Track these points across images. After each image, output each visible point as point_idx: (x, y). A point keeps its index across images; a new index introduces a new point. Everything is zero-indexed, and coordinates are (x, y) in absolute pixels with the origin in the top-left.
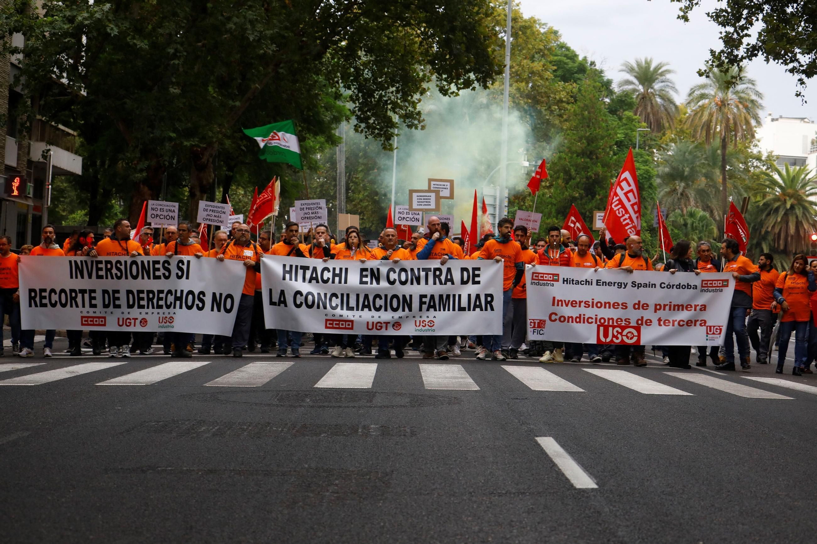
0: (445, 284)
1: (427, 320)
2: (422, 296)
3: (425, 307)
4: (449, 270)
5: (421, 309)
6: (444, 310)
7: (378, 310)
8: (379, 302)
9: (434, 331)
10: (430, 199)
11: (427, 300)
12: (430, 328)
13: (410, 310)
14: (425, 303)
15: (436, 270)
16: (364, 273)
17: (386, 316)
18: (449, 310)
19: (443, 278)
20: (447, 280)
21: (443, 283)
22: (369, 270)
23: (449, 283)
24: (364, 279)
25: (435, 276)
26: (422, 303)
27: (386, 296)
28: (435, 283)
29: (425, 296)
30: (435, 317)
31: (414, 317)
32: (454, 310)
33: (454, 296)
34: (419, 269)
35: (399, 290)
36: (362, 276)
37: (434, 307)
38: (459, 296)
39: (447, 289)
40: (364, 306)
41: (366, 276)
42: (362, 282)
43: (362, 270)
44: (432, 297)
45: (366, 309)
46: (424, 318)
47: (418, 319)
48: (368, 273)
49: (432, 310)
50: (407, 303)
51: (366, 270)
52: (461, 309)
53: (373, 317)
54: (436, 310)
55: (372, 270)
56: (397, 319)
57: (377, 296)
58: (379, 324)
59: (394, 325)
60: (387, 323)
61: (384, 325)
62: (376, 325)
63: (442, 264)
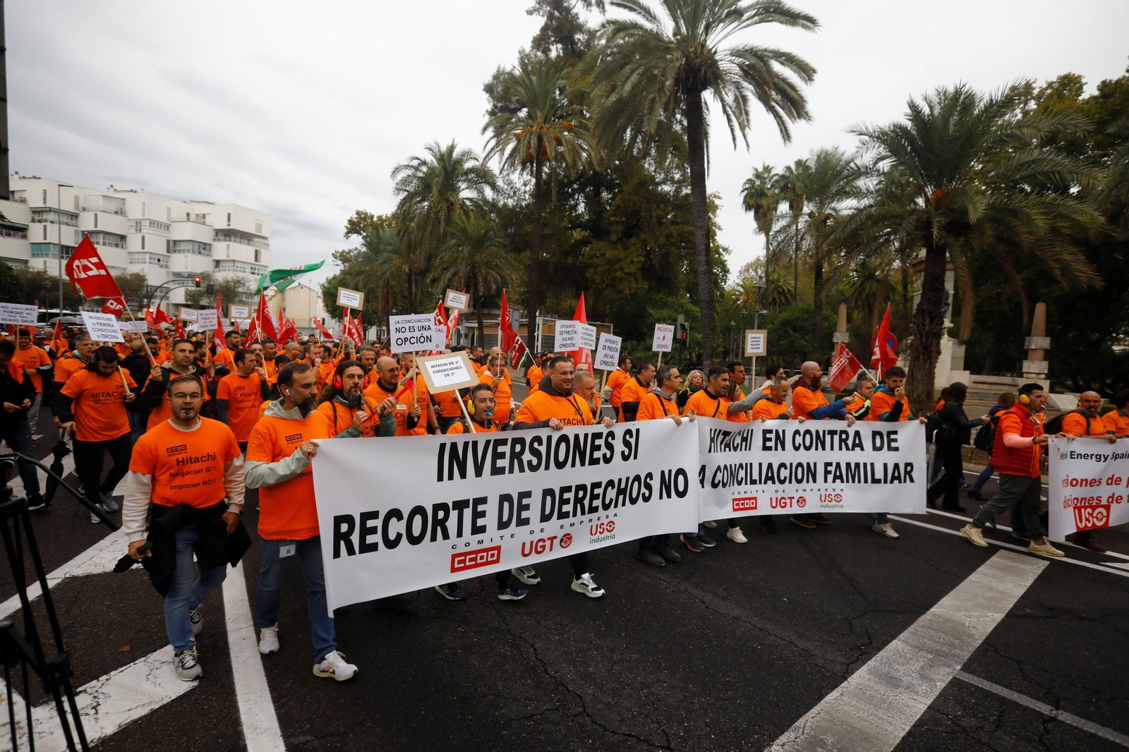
0: (853, 449)
1: (833, 494)
2: (827, 464)
3: (830, 477)
4: (857, 434)
5: (826, 481)
6: (853, 482)
7: (782, 482)
8: (784, 473)
9: (842, 507)
11: (832, 469)
12: (837, 504)
13: (815, 481)
14: (830, 472)
15: (842, 432)
16: (768, 436)
17: (791, 489)
18: (859, 482)
19: (850, 442)
20: (854, 445)
21: (850, 447)
22: (774, 432)
23: (857, 449)
24: (768, 444)
25: (841, 440)
26: (827, 473)
27: (791, 464)
28: (841, 449)
29: (831, 464)
30: (842, 490)
31: (819, 490)
32: (866, 481)
33: (865, 465)
34: (824, 431)
35: (804, 457)
36: (765, 440)
37: (841, 477)
38: (872, 465)
39: (855, 456)
40: (767, 479)
41: (770, 440)
42: (765, 448)
43: (765, 432)
44: (838, 465)
45: (770, 482)
46: (830, 491)
47: (823, 492)
48: (773, 436)
49: (838, 481)
50: (811, 472)
51: (770, 432)
52: (875, 481)
53: (777, 491)
54: (842, 481)
55: (777, 431)
56: (801, 493)
57: (783, 465)
58: (783, 501)
59: (798, 501)
60: (791, 498)
61: (788, 501)
62: (780, 502)
63: (849, 426)
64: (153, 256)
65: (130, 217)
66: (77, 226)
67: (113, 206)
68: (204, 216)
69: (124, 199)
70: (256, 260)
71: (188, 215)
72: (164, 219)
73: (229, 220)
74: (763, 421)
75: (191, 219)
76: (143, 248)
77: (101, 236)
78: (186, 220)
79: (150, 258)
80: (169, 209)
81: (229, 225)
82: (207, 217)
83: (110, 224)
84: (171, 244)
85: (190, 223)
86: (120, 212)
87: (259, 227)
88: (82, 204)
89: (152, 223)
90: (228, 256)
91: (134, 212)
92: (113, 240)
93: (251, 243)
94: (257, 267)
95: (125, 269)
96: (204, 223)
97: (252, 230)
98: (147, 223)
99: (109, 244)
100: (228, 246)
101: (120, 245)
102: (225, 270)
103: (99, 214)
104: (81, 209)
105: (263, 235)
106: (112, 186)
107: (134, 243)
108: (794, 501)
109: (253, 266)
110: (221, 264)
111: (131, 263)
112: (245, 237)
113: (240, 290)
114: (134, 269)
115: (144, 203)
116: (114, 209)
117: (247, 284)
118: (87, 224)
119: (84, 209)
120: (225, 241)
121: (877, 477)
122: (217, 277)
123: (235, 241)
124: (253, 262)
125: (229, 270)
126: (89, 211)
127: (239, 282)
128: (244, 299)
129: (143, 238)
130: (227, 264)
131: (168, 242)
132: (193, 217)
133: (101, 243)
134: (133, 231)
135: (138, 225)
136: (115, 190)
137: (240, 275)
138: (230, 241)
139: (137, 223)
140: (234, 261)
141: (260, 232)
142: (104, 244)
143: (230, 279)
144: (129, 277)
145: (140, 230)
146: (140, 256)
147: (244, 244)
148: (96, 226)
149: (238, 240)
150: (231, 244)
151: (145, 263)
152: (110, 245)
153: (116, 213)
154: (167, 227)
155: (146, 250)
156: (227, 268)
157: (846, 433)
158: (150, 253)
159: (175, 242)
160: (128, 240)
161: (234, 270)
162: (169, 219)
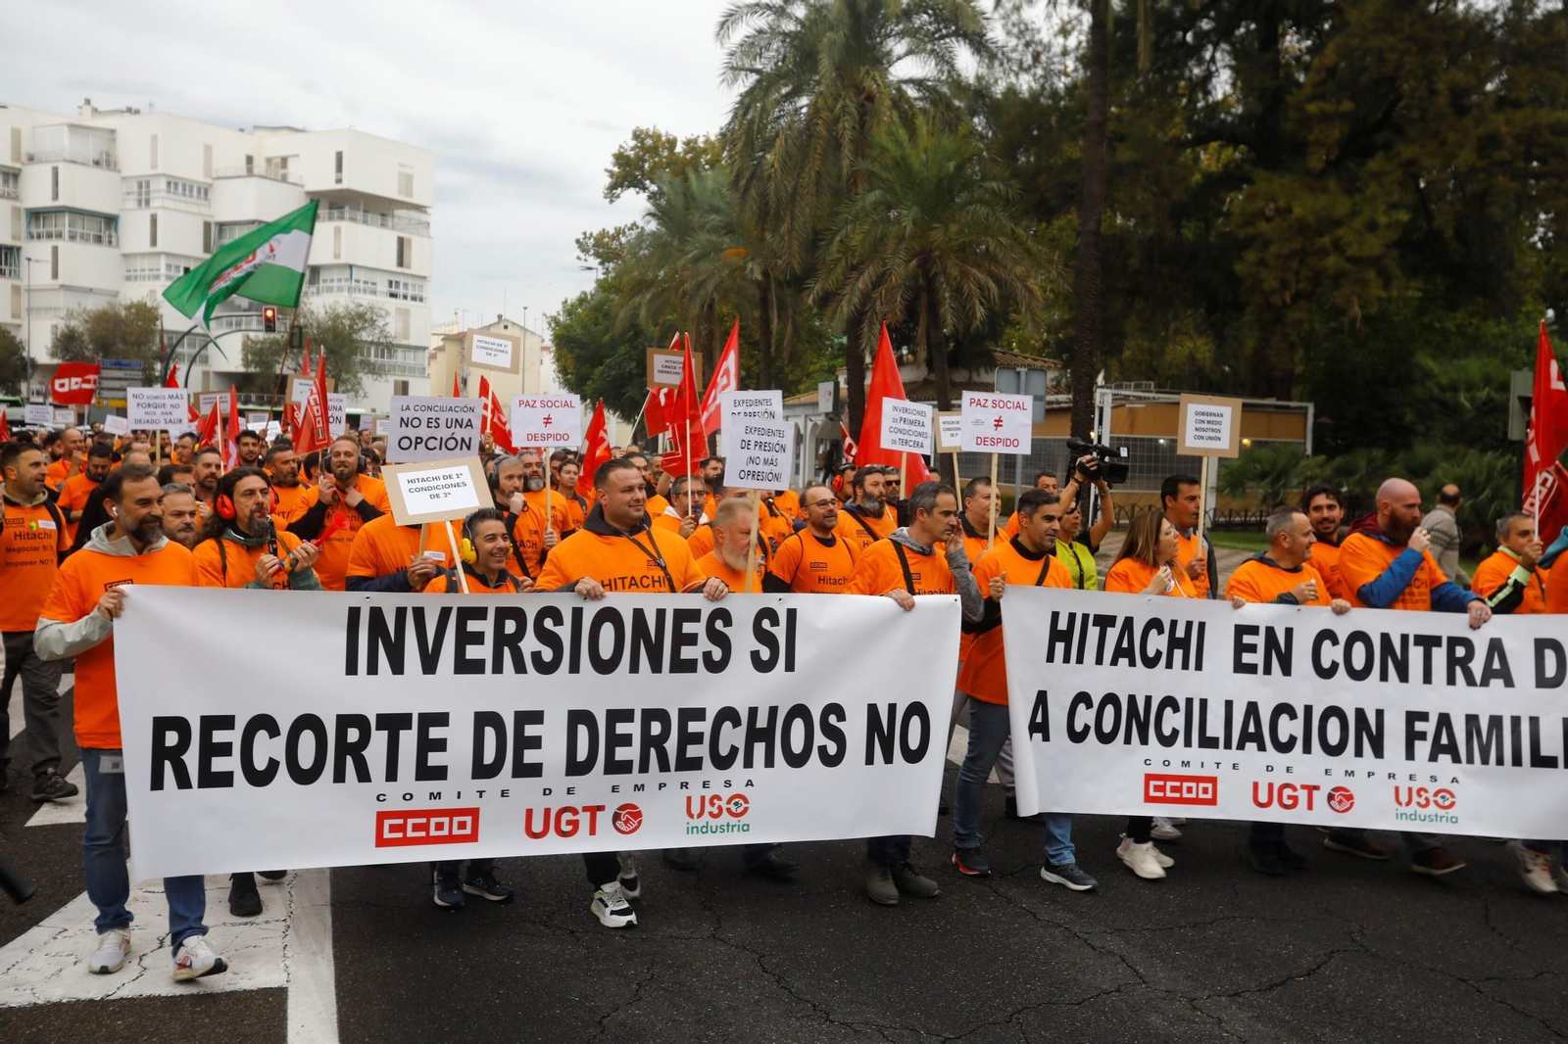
0: (1485, 683)
1: (1432, 788)
2: (1412, 717)
3: (1423, 748)
4: (1496, 646)
5: (1410, 755)
6: (1485, 761)
7: (1285, 748)
8: (1288, 728)
9: (1454, 820)
10: (1220, 423)
11: (1429, 727)
12: (1442, 812)
13: (1378, 752)
14: (1422, 736)
15: (1454, 642)
16: (1247, 639)
17: (1309, 766)
18: (1500, 761)
19: (1477, 666)
20: (1488, 674)
21: (1478, 678)
22: (1262, 632)
23: (1497, 684)
24: (1247, 658)
25: (1452, 661)
26: (1412, 737)
27: (1308, 709)
28: (1451, 681)
29: (1424, 717)
30: (1454, 780)
31: (1391, 776)
32: (1517, 761)
33: (1516, 721)
34: (1405, 638)
35: (1346, 693)
36: (1240, 648)
37: (1452, 749)
38: (1534, 721)
39: (1490, 700)
40: (1245, 737)
41: (1252, 648)
42: (1240, 667)
43: (1241, 630)
44: (1444, 720)
45: (1251, 746)
46: (1422, 781)
47: (1404, 784)
48: (1259, 640)
49: (1445, 759)
50: (1369, 733)
51: (1253, 630)
52: (1541, 761)
53: (1270, 769)
54: (1456, 759)
55: (1270, 631)
56: (1339, 779)
57: (1284, 709)
58: (1287, 792)
59: (1330, 797)
60: (1311, 789)
61: (1303, 795)
62: (1280, 794)
63: (1474, 627)
64: (174, 262)
65: (126, 173)
66: (16, 198)
67: (91, 148)
68: (284, 161)
69: (113, 132)
70: (400, 263)
71: (250, 160)
72: (197, 175)
73: (339, 169)
74: (1237, 606)
75: (256, 171)
76: (154, 242)
77: (67, 217)
78: (244, 172)
79: (169, 267)
80: (208, 149)
81: (339, 181)
82: (291, 163)
83: (86, 190)
84: (214, 230)
85: (253, 181)
86: (105, 162)
87: (407, 181)
88: (26, 147)
89: (173, 184)
90: (337, 256)
91: (135, 160)
92: (91, 228)
93: (390, 221)
94: (402, 280)
95: (116, 294)
96: (284, 179)
97: (389, 190)
98: (163, 185)
99: (82, 237)
100: (338, 231)
101: (105, 239)
102: (330, 290)
103: (62, 168)
104: (24, 158)
105: (414, 200)
106: (88, 102)
107: (134, 234)
108: (1320, 797)
109: (394, 278)
110: (323, 275)
111: (128, 278)
112: (375, 207)
113: (365, 336)
114: (135, 293)
115: (154, 138)
116: (93, 155)
117: (380, 323)
118: (36, 192)
119: (31, 159)
120: (331, 218)
121: (1545, 751)
122: (313, 307)
123: (353, 219)
124: (392, 265)
125: (340, 289)
126: (41, 162)
127: (361, 316)
128: (372, 359)
129: (154, 220)
130: (336, 275)
131: (207, 226)
132: (260, 166)
133: (66, 235)
134: (132, 204)
135: (143, 191)
136: (95, 110)
137: (365, 300)
138: (342, 218)
139: (140, 185)
140: (351, 267)
141: (409, 193)
142: (72, 237)
143: (341, 310)
144: (123, 313)
145: (148, 202)
146: (146, 263)
147: (373, 224)
148: (56, 196)
149: (360, 215)
150: (344, 225)
151: (157, 277)
152: (85, 238)
153: (97, 163)
154: (204, 192)
155: (159, 248)
156: (335, 284)
157: (1467, 643)
158: (168, 255)
159: (221, 226)
160: (122, 224)
161: (349, 290)
162: (208, 172)
